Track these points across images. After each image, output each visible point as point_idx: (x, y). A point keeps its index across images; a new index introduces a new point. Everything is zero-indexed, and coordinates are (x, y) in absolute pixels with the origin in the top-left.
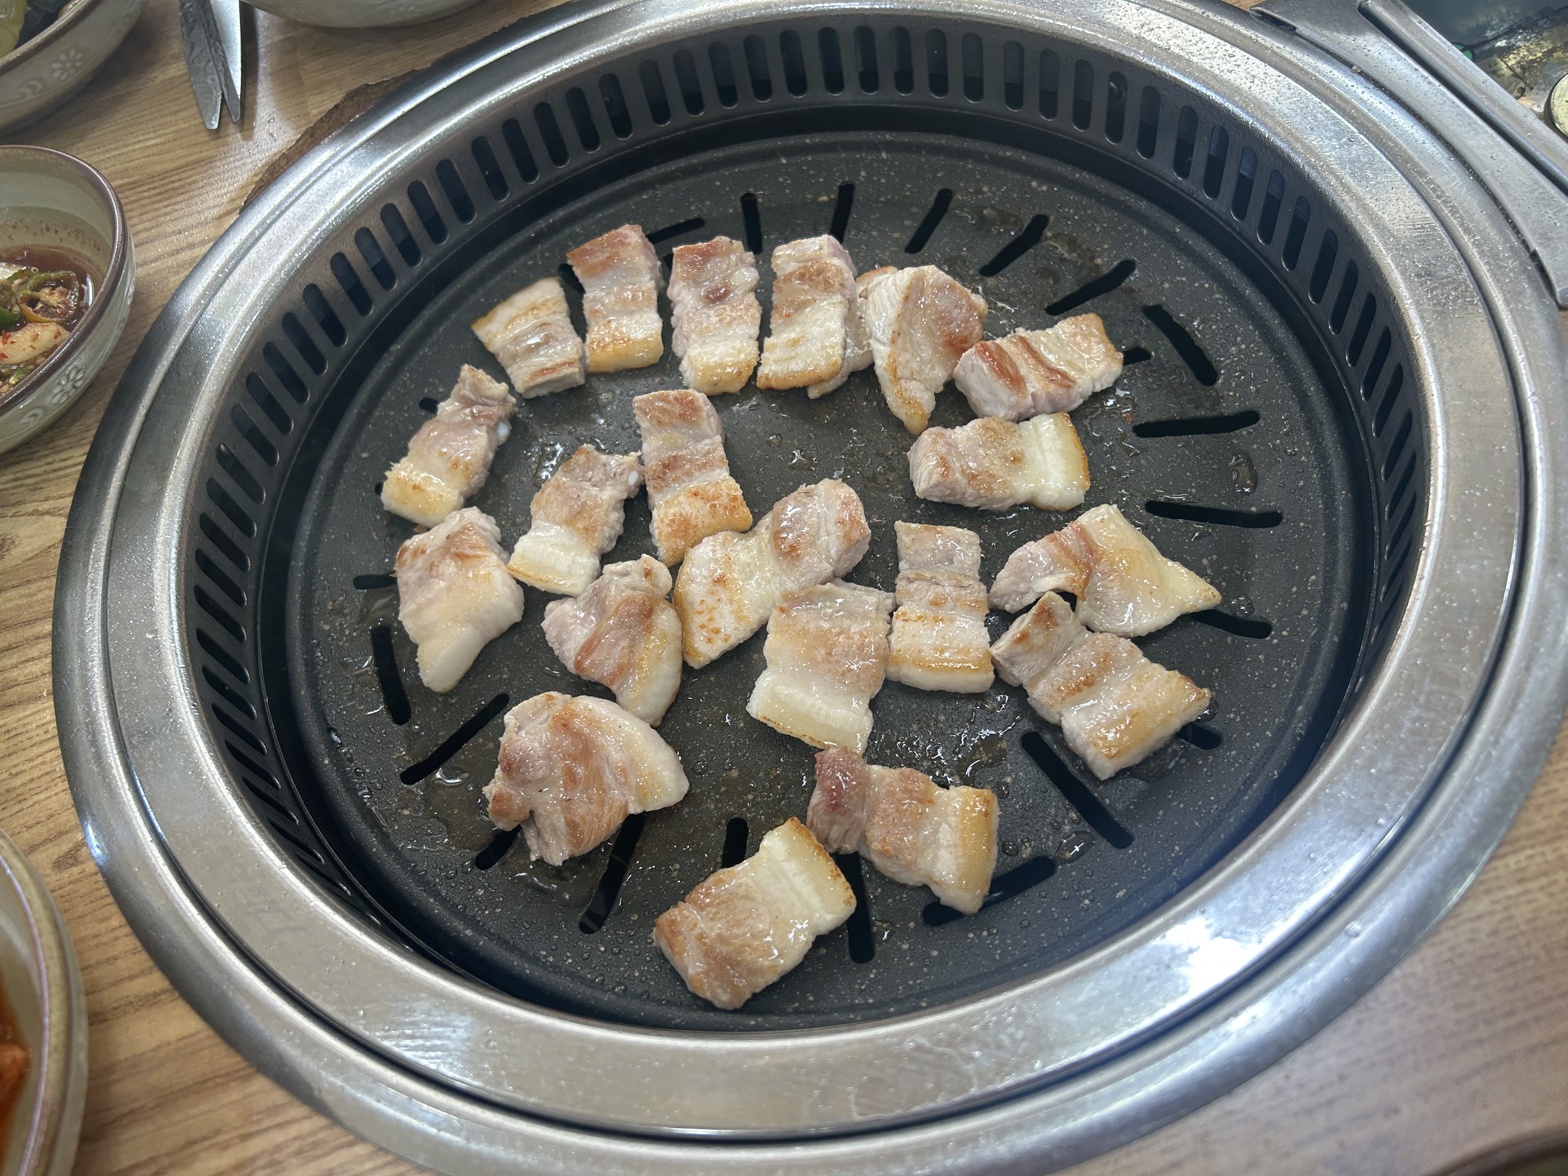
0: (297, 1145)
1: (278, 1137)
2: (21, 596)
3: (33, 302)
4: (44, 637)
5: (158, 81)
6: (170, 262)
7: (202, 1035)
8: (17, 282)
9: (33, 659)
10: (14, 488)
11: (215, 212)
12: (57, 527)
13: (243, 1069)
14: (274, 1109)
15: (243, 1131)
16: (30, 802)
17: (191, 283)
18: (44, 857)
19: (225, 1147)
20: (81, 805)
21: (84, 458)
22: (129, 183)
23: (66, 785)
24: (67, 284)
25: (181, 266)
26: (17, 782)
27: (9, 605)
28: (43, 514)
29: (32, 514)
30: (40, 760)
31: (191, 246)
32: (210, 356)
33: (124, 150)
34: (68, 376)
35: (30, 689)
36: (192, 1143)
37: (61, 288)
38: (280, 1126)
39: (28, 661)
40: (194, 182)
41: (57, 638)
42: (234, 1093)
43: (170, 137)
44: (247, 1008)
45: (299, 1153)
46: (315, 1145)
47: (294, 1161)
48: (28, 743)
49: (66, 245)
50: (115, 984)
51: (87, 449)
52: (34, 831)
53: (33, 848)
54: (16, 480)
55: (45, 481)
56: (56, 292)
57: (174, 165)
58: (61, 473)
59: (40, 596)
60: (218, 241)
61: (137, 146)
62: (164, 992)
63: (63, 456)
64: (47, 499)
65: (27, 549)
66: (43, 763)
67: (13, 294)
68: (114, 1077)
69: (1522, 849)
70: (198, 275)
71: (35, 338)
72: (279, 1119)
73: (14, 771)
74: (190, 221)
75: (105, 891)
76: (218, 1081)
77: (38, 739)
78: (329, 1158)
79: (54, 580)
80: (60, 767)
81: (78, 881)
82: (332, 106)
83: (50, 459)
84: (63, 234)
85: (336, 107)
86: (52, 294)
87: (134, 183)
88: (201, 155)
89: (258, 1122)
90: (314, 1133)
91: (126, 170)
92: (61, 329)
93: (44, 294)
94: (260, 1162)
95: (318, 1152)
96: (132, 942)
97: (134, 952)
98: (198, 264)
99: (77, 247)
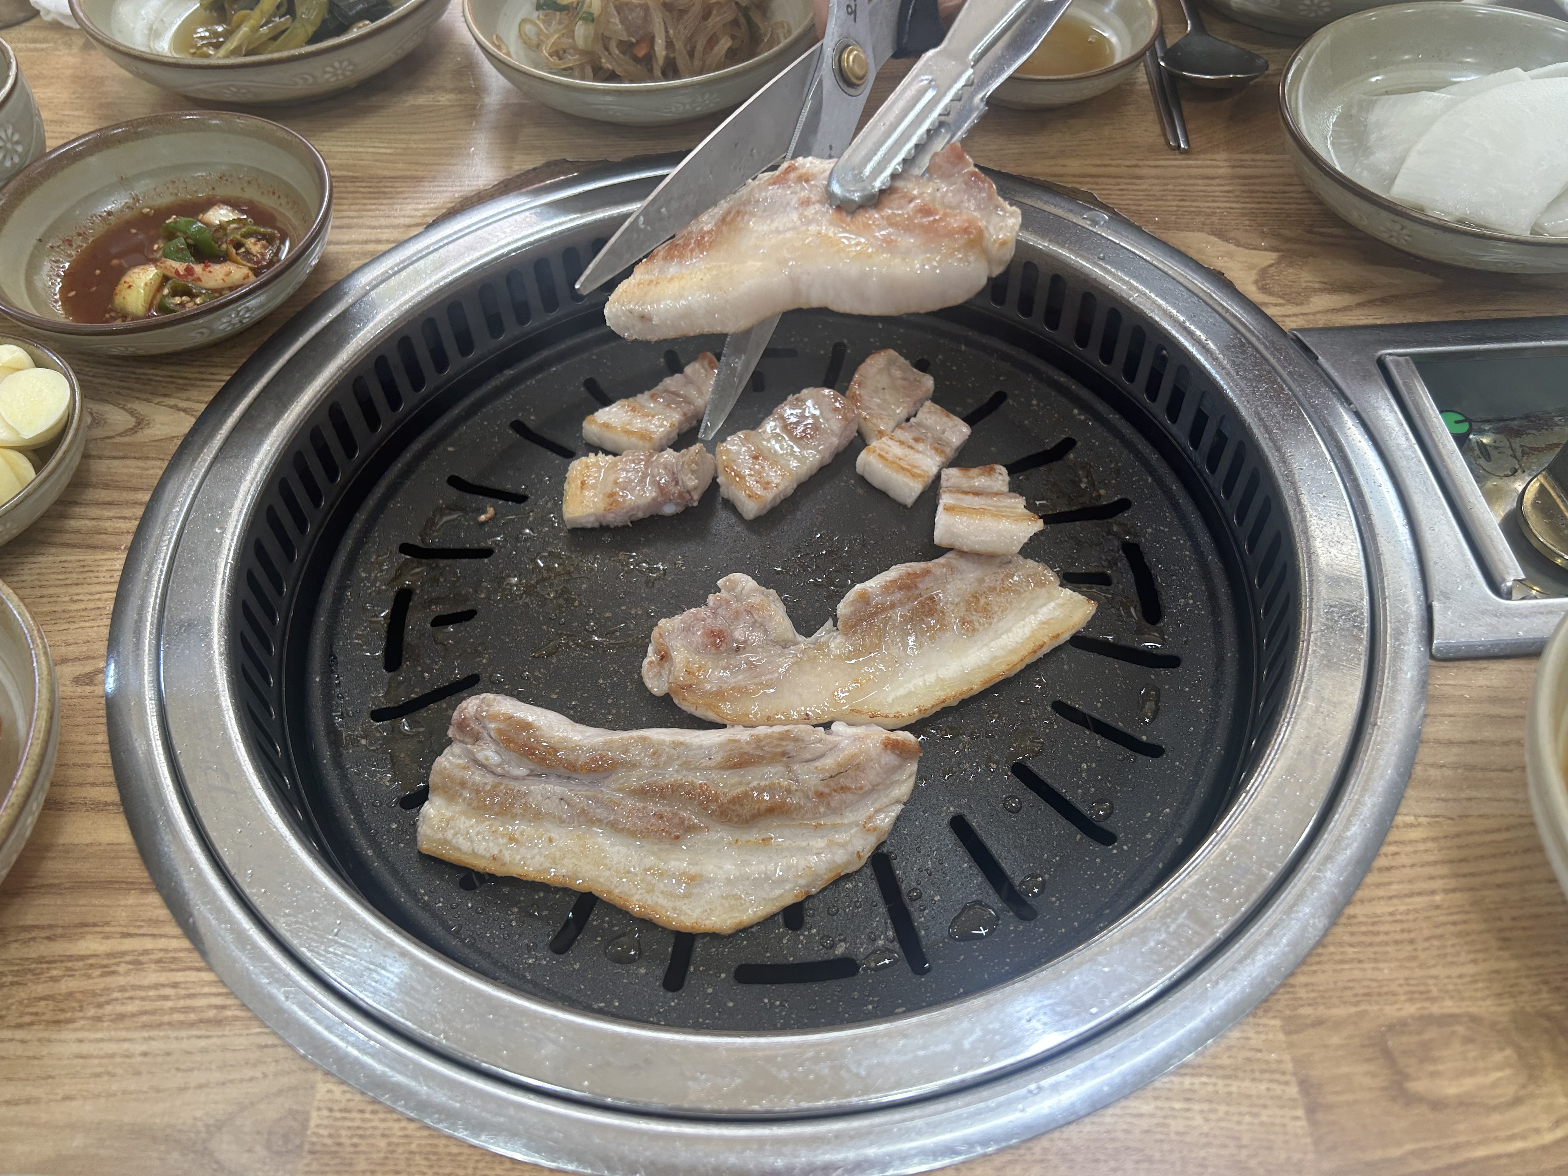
0: (161, 955)
1: (149, 944)
2: (137, 467)
3: (238, 245)
4: (140, 504)
5: (408, 104)
6: (357, 248)
7: (127, 847)
8: (233, 226)
9: (125, 518)
10: (167, 382)
11: (407, 221)
12: (186, 423)
13: (147, 883)
14: (155, 922)
15: (125, 930)
16: (77, 626)
17: (366, 270)
18: (68, 671)
19: (107, 937)
20: (113, 641)
21: (228, 378)
22: (353, 177)
23: (108, 622)
24: (269, 240)
25: (365, 254)
26: (74, 607)
27: (125, 471)
28: (180, 409)
29: (171, 407)
30: (98, 596)
31: (378, 242)
32: (356, 331)
33: (360, 150)
34: (238, 312)
35: (112, 540)
36: (84, 925)
37: (264, 242)
38: (154, 936)
39: (120, 518)
40: (402, 192)
41: (151, 508)
42: (132, 899)
43: (399, 151)
44: (167, 838)
45: (160, 961)
46: (174, 960)
47: (153, 966)
48: (95, 580)
49: (282, 210)
50: (80, 785)
51: (234, 371)
52: (71, 648)
53: (64, 661)
54: (171, 377)
55: (192, 385)
56: (259, 244)
57: (393, 174)
58: (207, 383)
59: (151, 472)
60: (400, 244)
61: (371, 150)
62: (113, 804)
63: (213, 370)
64: (188, 400)
65: (158, 432)
66: (99, 599)
67: (226, 235)
68: (49, 854)
69: (1201, 1075)
70: (374, 265)
71: (228, 274)
72: (156, 931)
73: (75, 598)
74: (383, 222)
75: (103, 713)
76: (124, 885)
77: (102, 580)
78: (180, 974)
79: (167, 463)
80: (110, 606)
81: (86, 697)
82: (531, 167)
83: (202, 370)
84: (283, 201)
85: (535, 169)
86: (255, 244)
87: (356, 178)
88: (415, 173)
89: (140, 927)
90: (176, 950)
91: (355, 166)
92: (251, 274)
93: (250, 242)
94: (128, 958)
95: (173, 966)
96: (106, 758)
97: (104, 766)
98: (377, 257)
99: (289, 214)
